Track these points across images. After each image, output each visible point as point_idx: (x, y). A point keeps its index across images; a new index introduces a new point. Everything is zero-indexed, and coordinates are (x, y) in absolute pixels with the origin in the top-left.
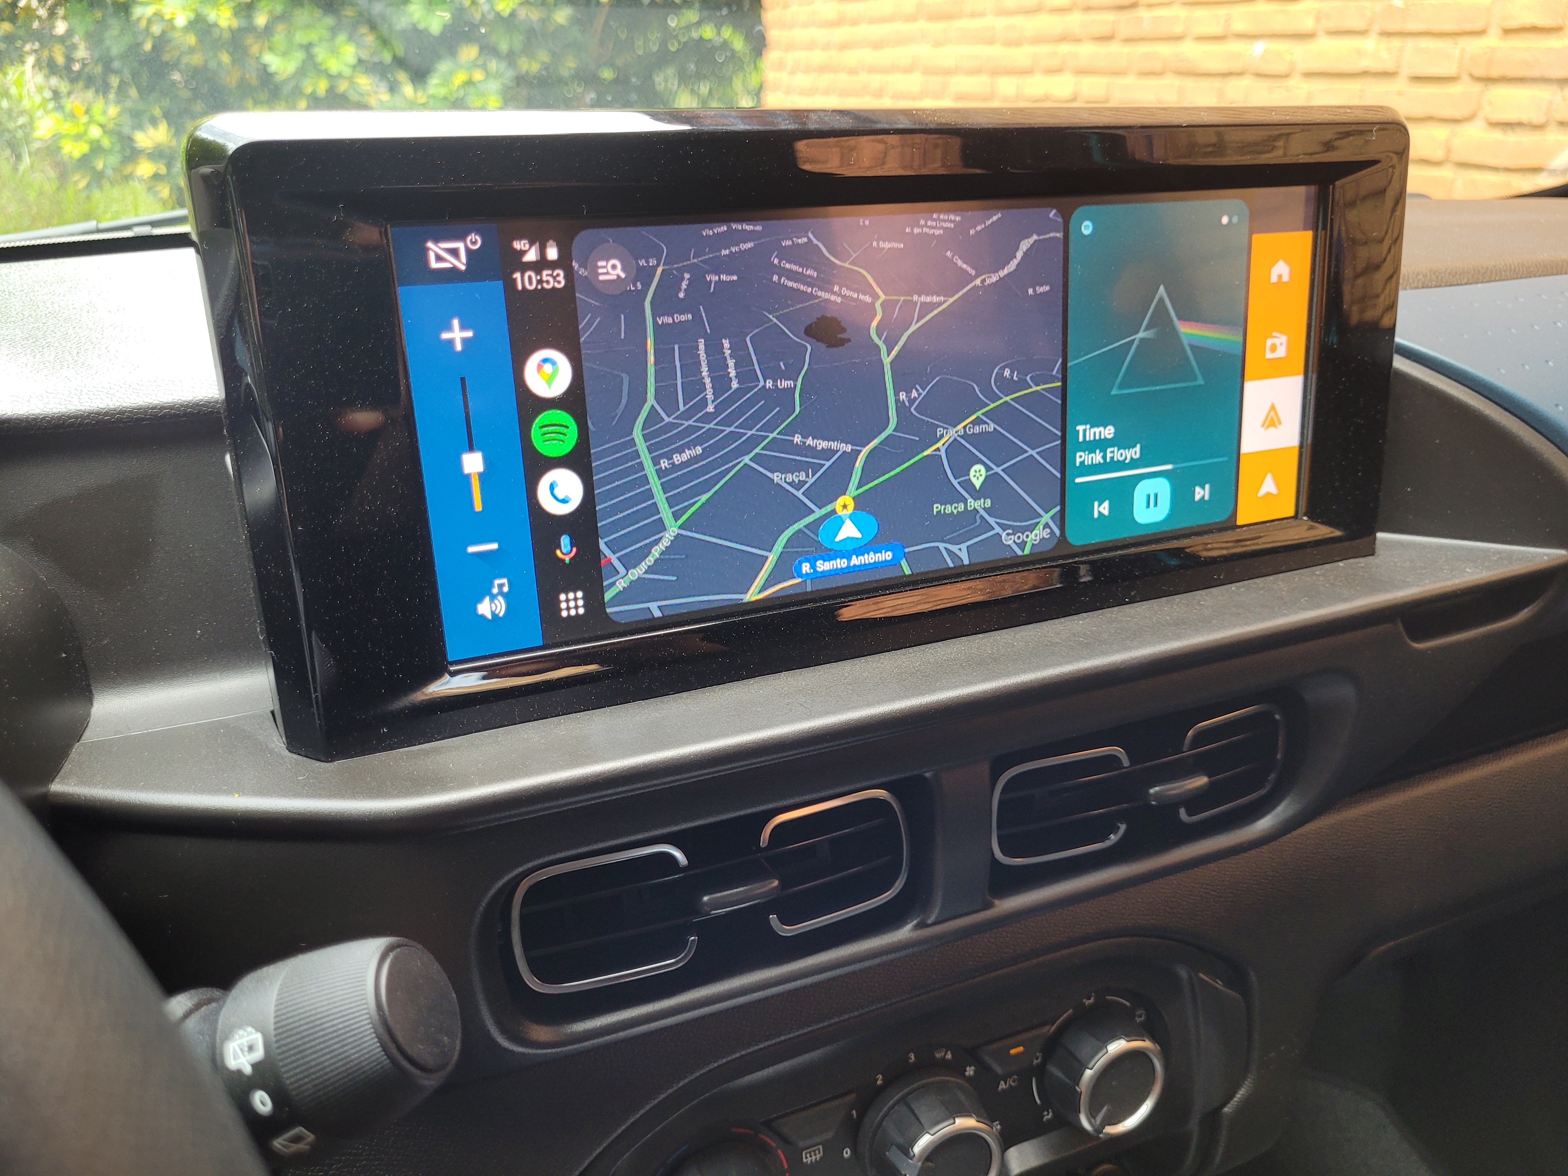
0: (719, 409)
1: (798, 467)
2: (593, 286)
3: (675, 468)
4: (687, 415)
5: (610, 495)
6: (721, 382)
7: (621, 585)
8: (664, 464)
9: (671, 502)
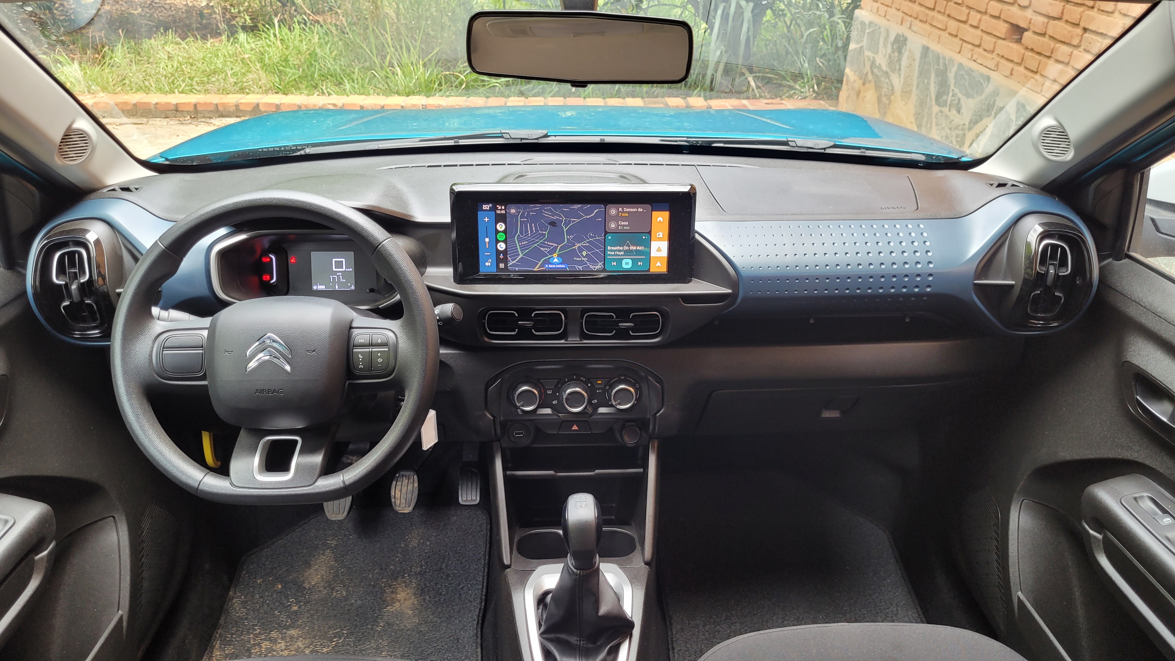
0: (531, 236)
1: (546, 247)
2: (509, 213)
3: (522, 245)
4: (525, 236)
5: (509, 248)
6: (532, 231)
7: (511, 264)
8: (520, 244)
9: (521, 250)
